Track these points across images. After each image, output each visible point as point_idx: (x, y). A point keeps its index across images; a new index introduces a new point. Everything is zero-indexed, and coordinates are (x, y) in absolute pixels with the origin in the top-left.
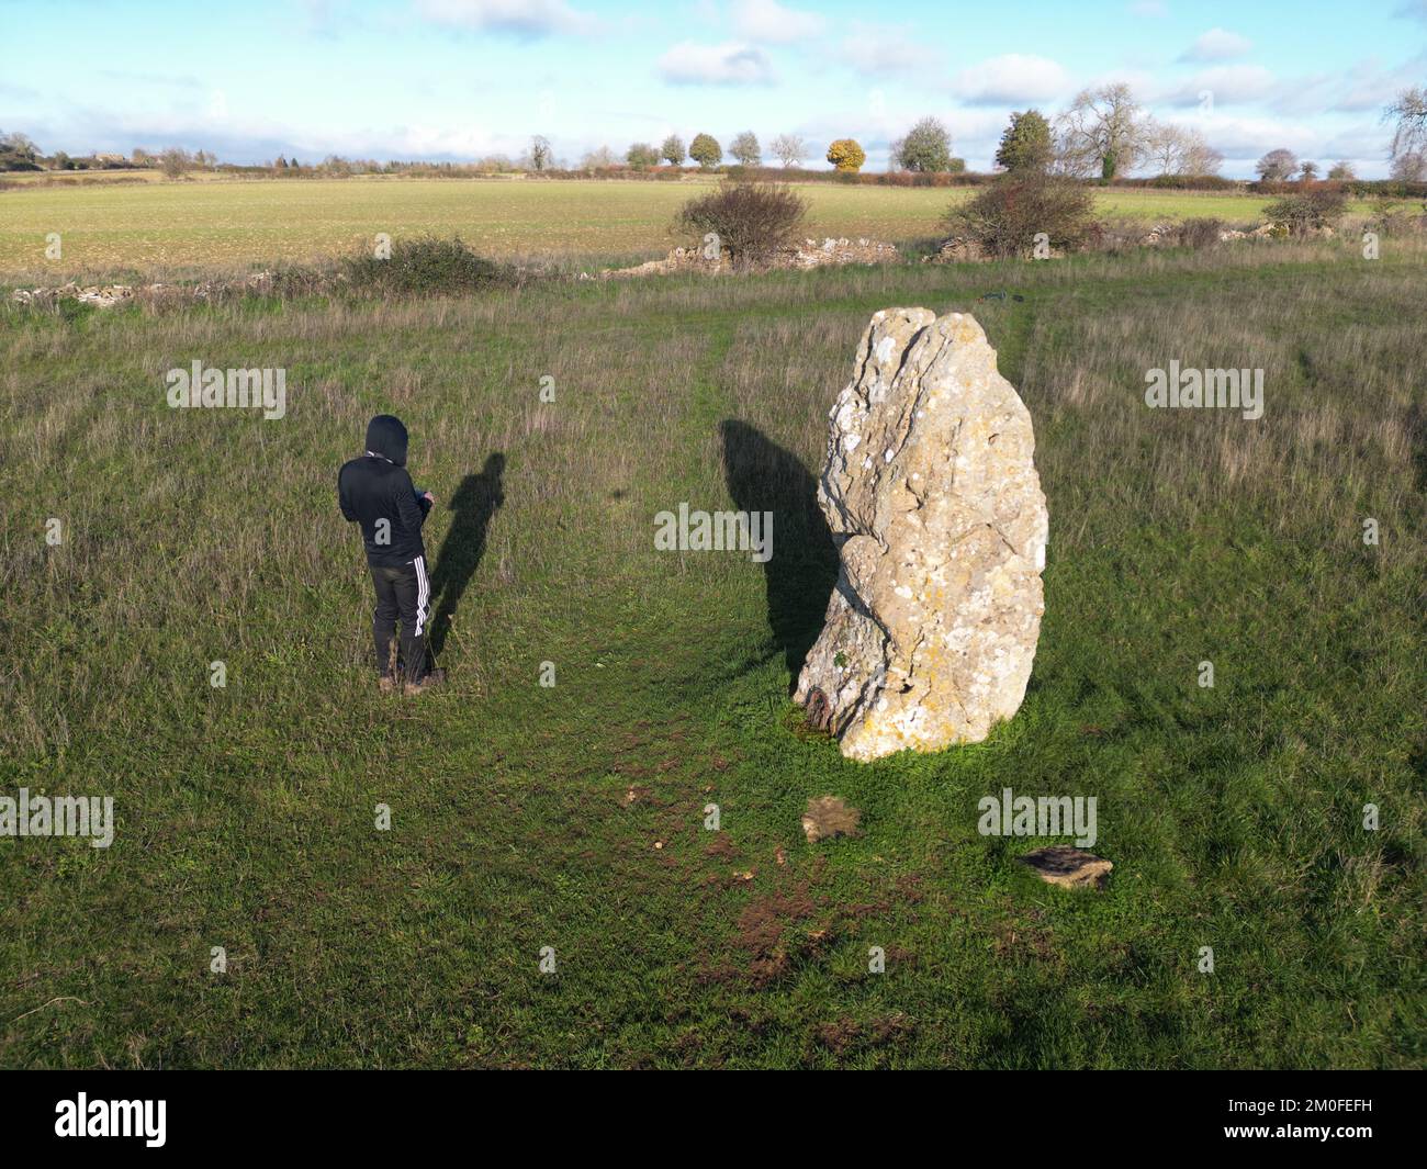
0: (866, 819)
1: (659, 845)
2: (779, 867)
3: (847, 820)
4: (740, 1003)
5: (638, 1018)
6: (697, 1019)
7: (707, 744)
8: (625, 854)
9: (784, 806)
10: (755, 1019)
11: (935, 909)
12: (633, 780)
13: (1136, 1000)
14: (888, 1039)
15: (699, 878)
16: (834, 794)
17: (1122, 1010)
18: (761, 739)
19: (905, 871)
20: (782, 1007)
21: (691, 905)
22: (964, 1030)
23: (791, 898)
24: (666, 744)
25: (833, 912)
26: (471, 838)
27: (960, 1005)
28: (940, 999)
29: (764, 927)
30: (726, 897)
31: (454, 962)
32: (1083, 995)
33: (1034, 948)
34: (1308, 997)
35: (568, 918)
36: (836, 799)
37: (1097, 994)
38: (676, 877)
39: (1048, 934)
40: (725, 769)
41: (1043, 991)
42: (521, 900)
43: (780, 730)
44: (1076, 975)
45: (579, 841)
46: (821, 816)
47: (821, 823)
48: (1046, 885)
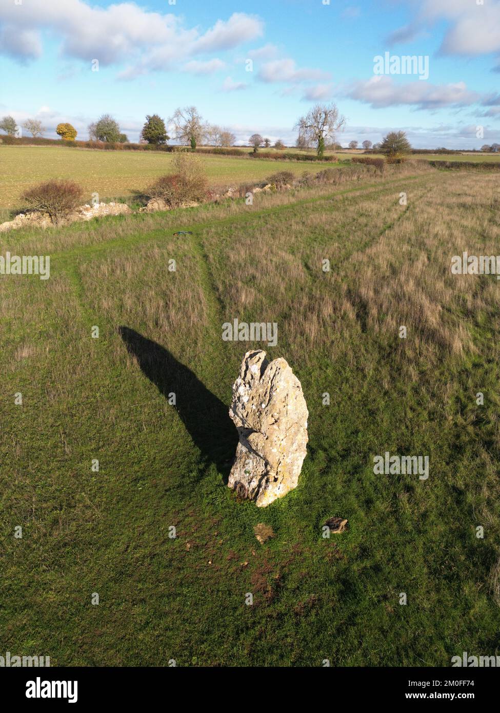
0: (276, 529)
1: (210, 563)
2: (255, 556)
3: (269, 531)
4: (268, 611)
5: (242, 631)
6: (259, 623)
7: (206, 515)
8: (201, 570)
9: (246, 531)
10: (275, 615)
11: (307, 554)
12: (185, 539)
13: (368, 563)
14: (313, 604)
15: (231, 570)
16: (260, 523)
17: (365, 568)
18: (225, 507)
19: (294, 543)
20: (281, 607)
21: (234, 582)
22: (331, 592)
23: (263, 567)
24: (190, 519)
25: (279, 567)
26: (140, 586)
27: (327, 584)
28: (322, 585)
29: (260, 581)
30: (243, 574)
31: (168, 637)
32: (355, 567)
33: (337, 556)
34: (404, 545)
35: (196, 604)
36: (261, 524)
37: (358, 565)
38: (223, 573)
39: (339, 550)
40: (219, 523)
41: (346, 570)
42: (175, 605)
43: (231, 502)
44: (351, 561)
45: (182, 572)
46: (260, 532)
47: (262, 536)
48: (334, 534)
